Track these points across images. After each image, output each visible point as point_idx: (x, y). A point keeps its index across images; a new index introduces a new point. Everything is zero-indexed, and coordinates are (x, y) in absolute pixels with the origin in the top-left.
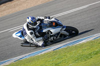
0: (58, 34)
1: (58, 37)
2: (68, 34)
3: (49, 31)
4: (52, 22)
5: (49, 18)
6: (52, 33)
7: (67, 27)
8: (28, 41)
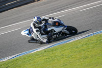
0: (60, 32)
1: (60, 35)
2: (68, 32)
3: (53, 29)
4: (55, 22)
5: (53, 19)
6: (55, 31)
7: (67, 26)
8: (34, 37)
